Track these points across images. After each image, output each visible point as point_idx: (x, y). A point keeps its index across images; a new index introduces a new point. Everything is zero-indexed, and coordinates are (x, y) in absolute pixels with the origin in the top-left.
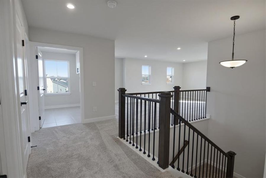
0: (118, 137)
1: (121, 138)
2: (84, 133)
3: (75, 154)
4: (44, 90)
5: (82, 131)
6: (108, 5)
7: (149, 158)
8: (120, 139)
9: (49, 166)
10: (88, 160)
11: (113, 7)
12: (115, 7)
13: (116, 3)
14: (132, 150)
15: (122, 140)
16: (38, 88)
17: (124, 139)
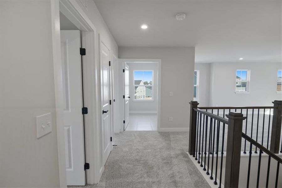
0: (188, 153)
1: (191, 155)
2: (156, 141)
3: (142, 159)
4: (129, 97)
5: (155, 140)
6: (177, 19)
7: (215, 185)
8: (189, 155)
9: (121, 164)
10: (151, 169)
11: (182, 19)
12: (183, 19)
13: (185, 15)
14: (198, 171)
15: (191, 157)
16: (124, 97)
17: (194, 156)
